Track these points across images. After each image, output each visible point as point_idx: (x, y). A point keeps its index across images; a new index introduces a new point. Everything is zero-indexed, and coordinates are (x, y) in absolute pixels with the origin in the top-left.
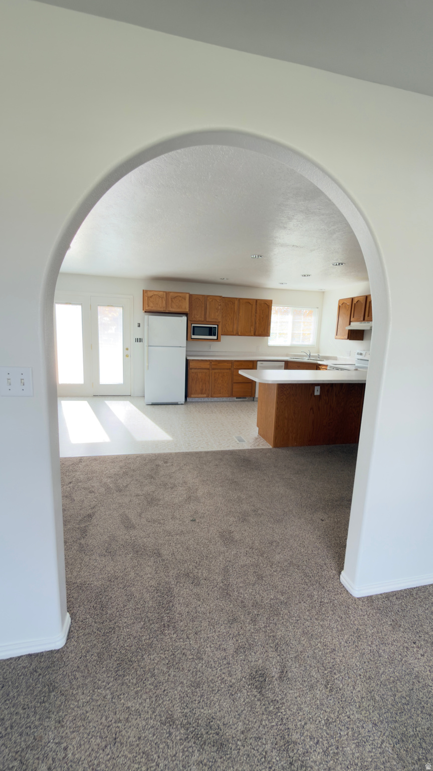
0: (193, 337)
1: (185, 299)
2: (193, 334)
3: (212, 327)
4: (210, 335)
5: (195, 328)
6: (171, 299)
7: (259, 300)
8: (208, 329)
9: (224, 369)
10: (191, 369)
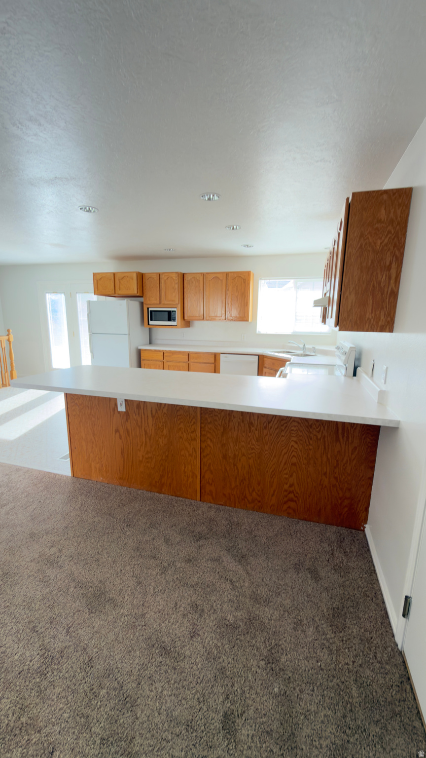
0: (151, 323)
1: (133, 279)
2: (151, 320)
3: (171, 311)
4: (169, 320)
5: (153, 313)
6: (119, 280)
7: (231, 272)
8: (167, 313)
9: (180, 362)
10: (144, 360)
